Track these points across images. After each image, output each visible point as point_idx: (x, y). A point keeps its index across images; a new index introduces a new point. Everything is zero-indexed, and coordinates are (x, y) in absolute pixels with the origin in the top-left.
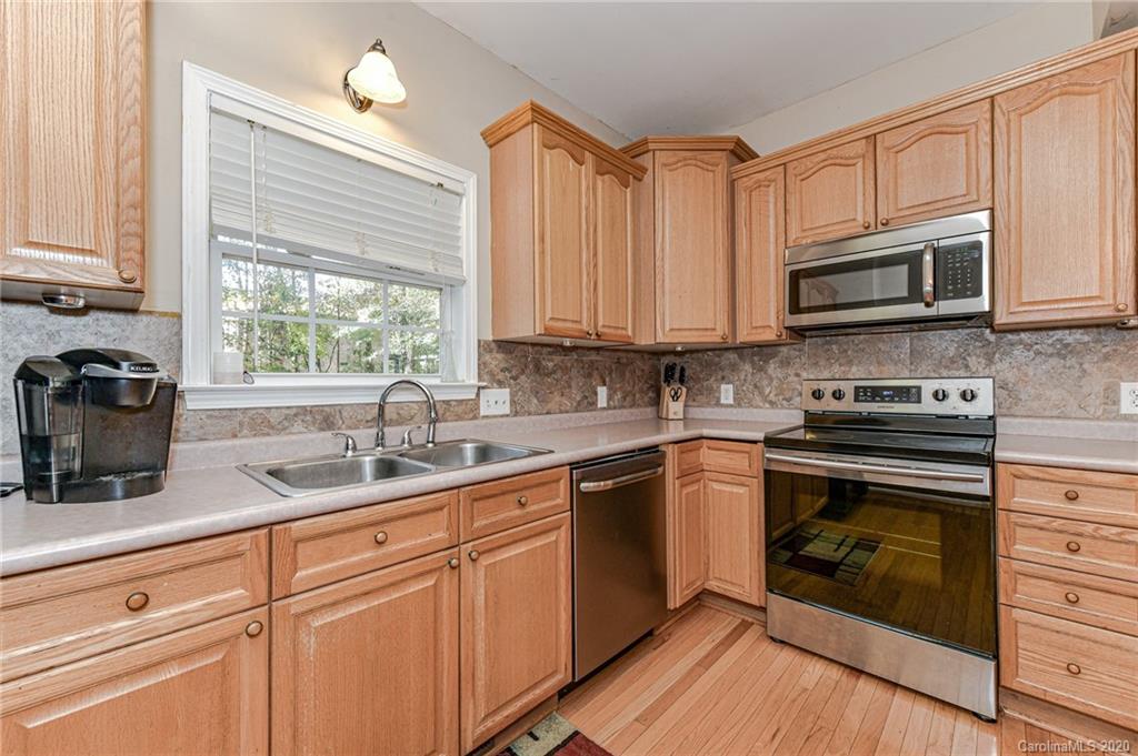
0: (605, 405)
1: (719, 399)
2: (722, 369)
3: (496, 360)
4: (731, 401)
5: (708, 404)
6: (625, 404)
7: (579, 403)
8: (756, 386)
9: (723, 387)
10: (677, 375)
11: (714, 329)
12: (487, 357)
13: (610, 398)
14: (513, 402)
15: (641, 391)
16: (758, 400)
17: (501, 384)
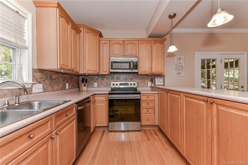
0: (68, 88)
1: (94, 86)
2: (95, 79)
3: (38, 75)
4: (97, 86)
5: (91, 87)
6: (72, 88)
7: (62, 88)
8: (102, 83)
9: (95, 83)
10: (85, 81)
11: (96, 71)
12: (35, 74)
13: (69, 86)
14: (44, 88)
15: (76, 85)
16: (102, 86)
17: (40, 83)
